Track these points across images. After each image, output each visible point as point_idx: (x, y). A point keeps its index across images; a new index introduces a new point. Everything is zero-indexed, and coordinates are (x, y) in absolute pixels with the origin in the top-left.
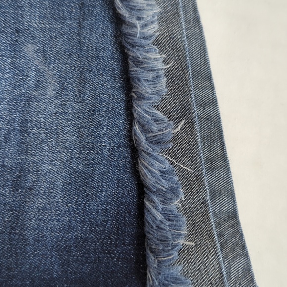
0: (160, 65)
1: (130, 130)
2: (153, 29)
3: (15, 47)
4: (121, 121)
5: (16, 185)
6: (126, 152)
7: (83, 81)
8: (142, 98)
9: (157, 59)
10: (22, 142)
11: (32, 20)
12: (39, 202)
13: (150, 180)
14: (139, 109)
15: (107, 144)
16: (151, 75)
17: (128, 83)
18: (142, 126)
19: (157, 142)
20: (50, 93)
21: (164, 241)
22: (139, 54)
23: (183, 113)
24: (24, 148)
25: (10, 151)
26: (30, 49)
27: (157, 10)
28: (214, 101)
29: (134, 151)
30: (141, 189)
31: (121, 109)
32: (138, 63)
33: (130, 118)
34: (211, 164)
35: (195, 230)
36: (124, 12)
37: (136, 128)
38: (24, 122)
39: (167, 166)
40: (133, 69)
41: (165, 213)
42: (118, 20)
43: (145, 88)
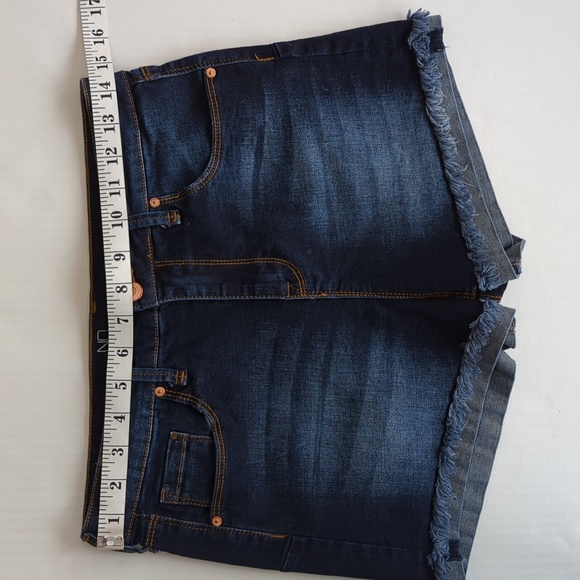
0: (453, 143)
1: (444, 173)
2: (448, 127)
3: (389, 145)
4: (440, 170)
5: (401, 203)
6: (444, 183)
7: (420, 155)
8: (447, 158)
9: (451, 140)
10: (400, 185)
11: (395, 132)
12: (411, 209)
13: (457, 193)
14: (448, 163)
15: (435, 180)
16: (450, 148)
17: (440, 153)
18: (449, 171)
19: (457, 176)
20: (407, 162)
21: (467, 216)
22: (444, 140)
23: (467, 161)
24: (401, 188)
25: (395, 190)
26: (395, 145)
27: (448, 118)
28: (480, 154)
29: (447, 181)
30: (453, 197)
31: (438, 164)
32: (443, 143)
33: (443, 167)
34: (482, 182)
35: (478, 211)
36: (434, 122)
37: (447, 171)
38: (399, 177)
39: (463, 186)
40: (442, 146)
41: (464, 205)
42: (432, 126)
43: (449, 154)
